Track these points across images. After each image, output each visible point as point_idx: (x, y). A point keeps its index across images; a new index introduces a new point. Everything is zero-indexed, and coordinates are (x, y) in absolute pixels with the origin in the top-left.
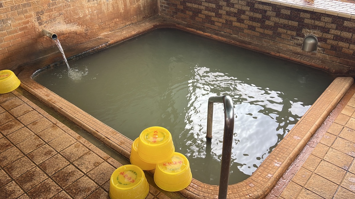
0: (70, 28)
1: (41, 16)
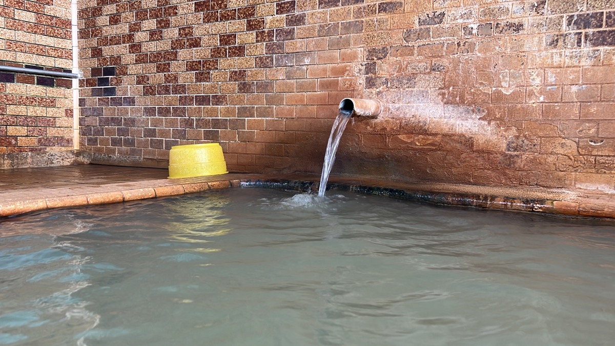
0: (452, 121)
1: (379, 61)
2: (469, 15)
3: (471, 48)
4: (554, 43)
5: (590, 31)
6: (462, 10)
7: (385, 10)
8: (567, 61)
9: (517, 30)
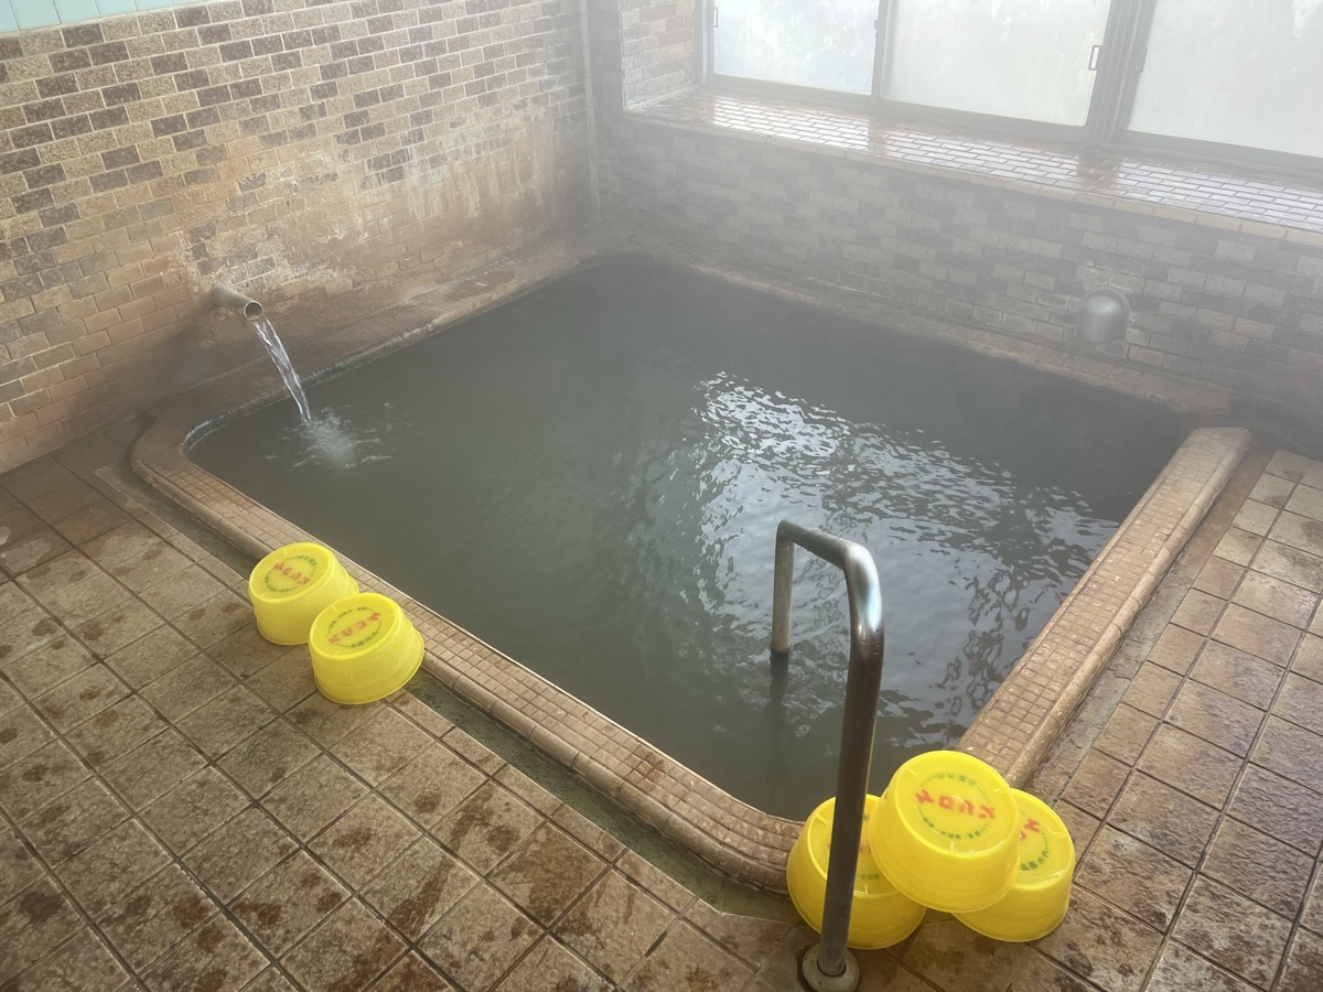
0: (304, 279)
1: (208, 241)
2: (288, 172)
3: (300, 205)
4: (363, 186)
5: (385, 170)
6: (280, 169)
7: (195, 181)
8: (376, 199)
9: (333, 180)
